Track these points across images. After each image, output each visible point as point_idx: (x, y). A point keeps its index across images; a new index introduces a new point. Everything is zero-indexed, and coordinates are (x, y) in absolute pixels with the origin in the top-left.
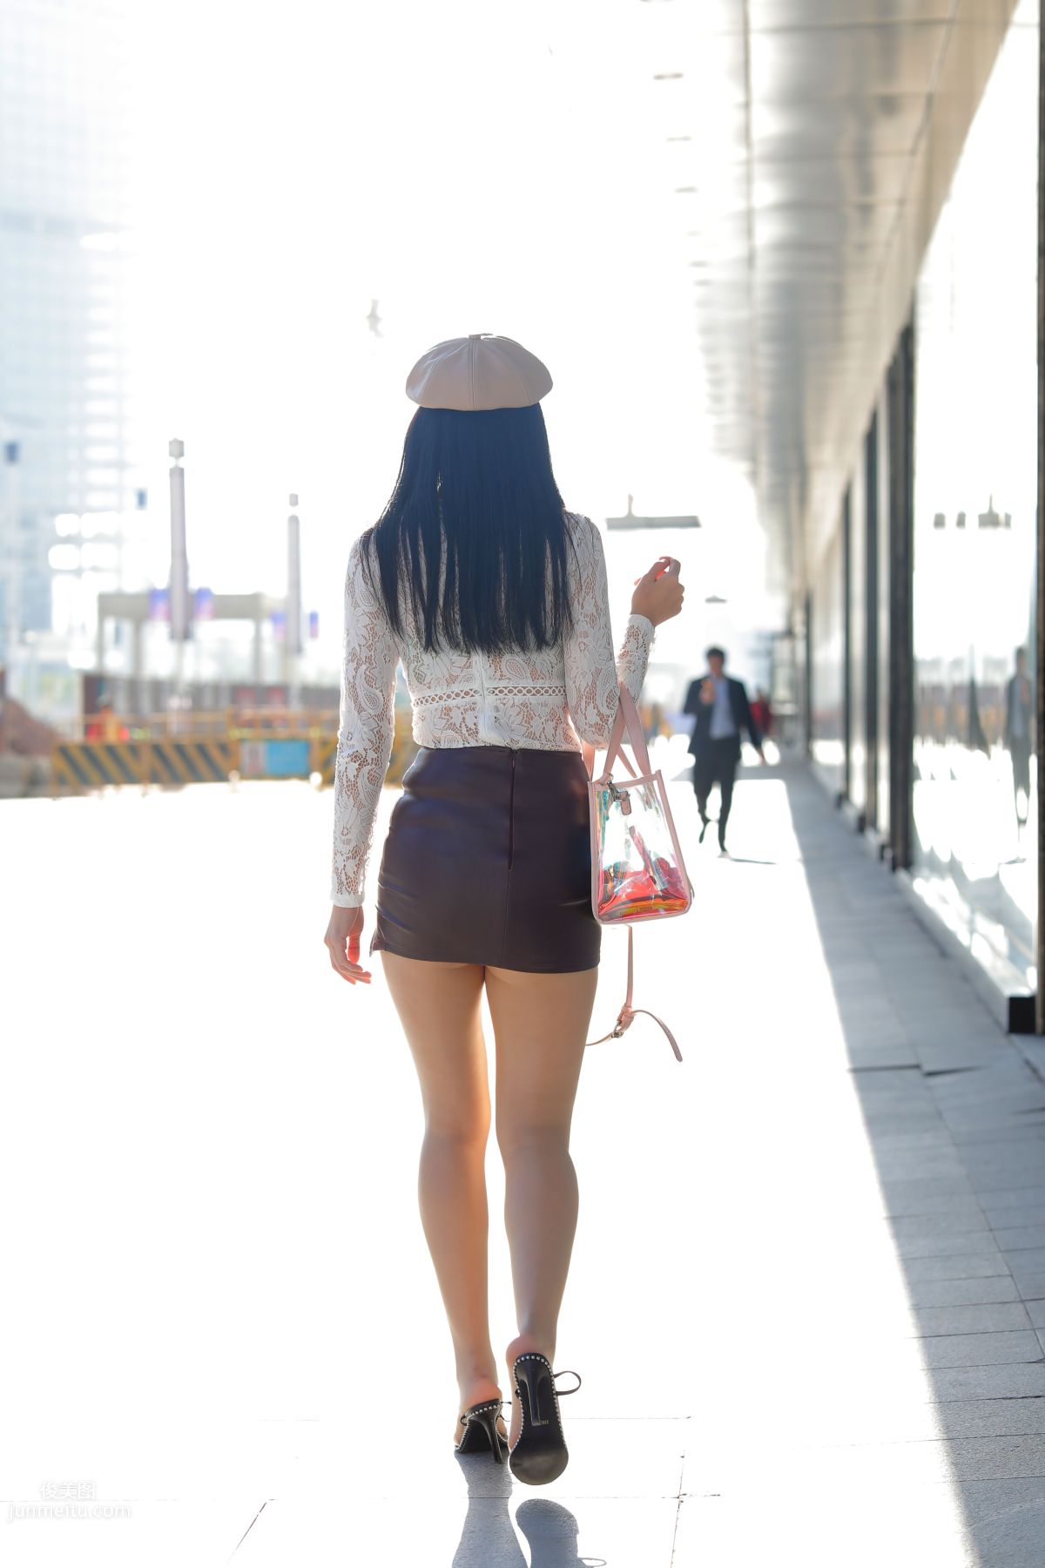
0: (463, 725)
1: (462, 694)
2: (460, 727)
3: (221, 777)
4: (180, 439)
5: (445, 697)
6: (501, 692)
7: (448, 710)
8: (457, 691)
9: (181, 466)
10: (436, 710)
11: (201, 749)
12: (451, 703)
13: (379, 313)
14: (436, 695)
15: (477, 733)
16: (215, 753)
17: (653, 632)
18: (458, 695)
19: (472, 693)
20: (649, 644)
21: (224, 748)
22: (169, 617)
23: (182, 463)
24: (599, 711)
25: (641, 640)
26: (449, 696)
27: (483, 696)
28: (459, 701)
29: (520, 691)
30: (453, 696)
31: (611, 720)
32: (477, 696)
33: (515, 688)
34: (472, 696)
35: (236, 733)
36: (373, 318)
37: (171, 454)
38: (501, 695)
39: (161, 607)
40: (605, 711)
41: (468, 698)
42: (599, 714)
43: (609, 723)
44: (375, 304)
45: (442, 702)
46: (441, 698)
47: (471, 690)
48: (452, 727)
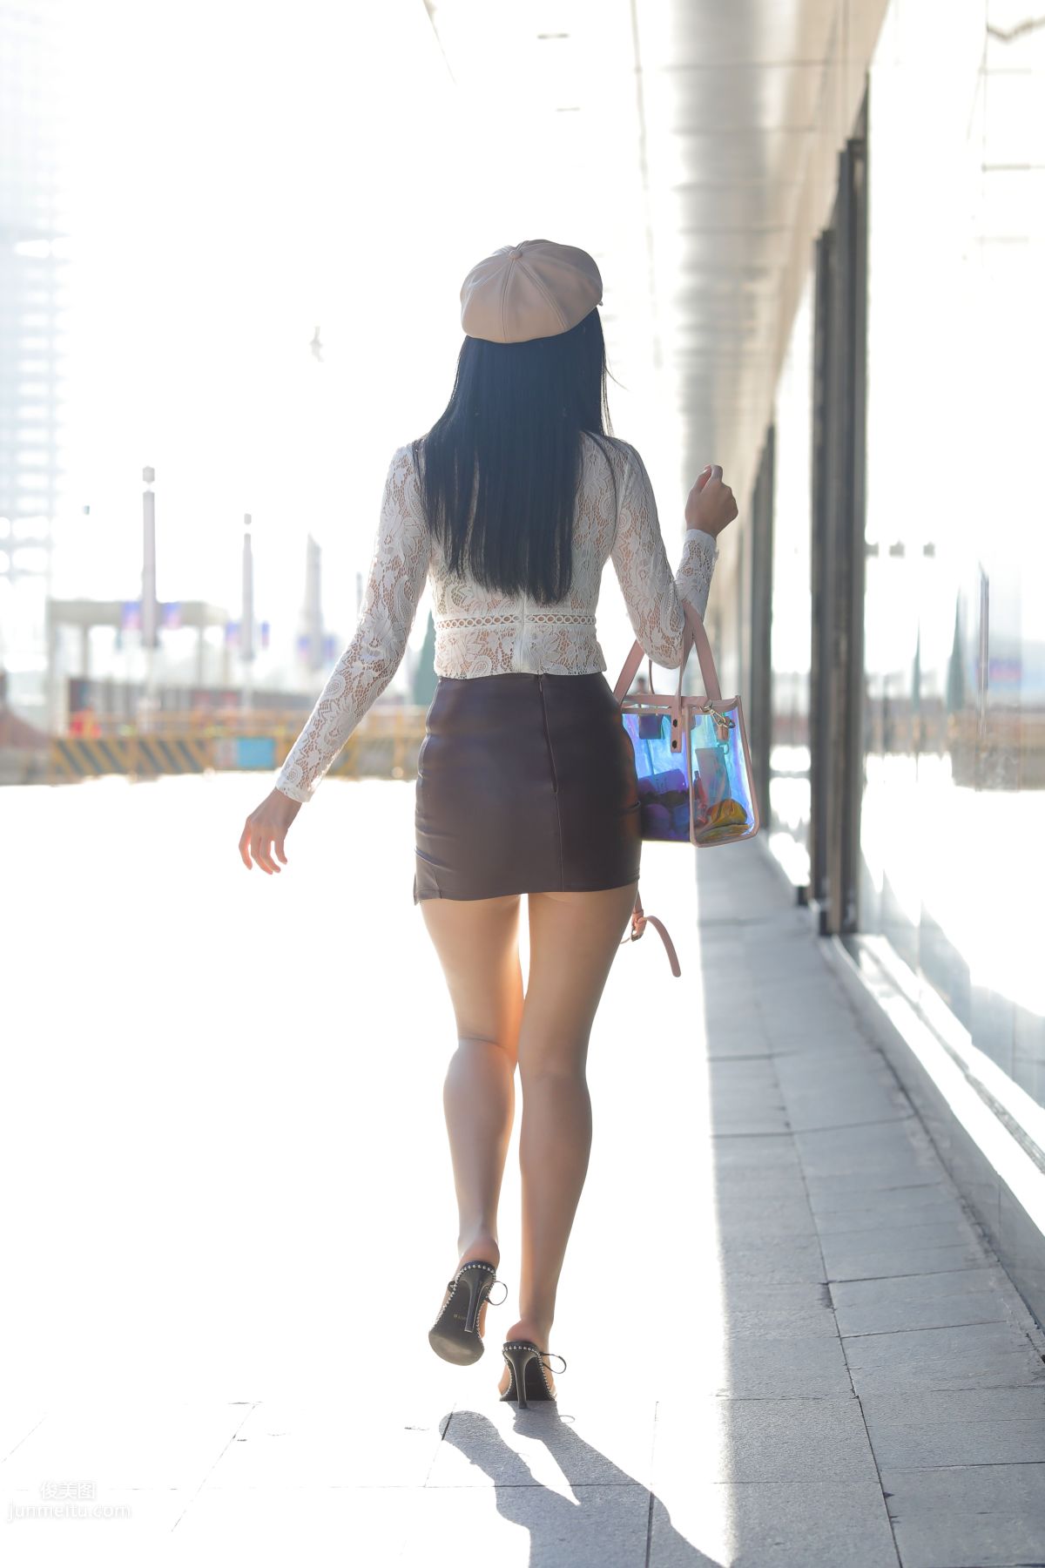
0: (499, 650)
1: (502, 620)
2: (496, 652)
3: (197, 769)
4: (152, 466)
5: (483, 621)
6: (541, 619)
7: (485, 635)
8: (497, 616)
9: (153, 491)
10: (472, 634)
11: (181, 745)
12: (488, 627)
13: (321, 339)
14: (474, 619)
15: (511, 657)
16: (193, 749)
17: (714, 545)
18: (497, 620)
19: (512, 619)
20: (711, 559)
21: (201, 744)
22: (140, 626)
23: (153, 487)
24: (664, 634)
25: (703, 557)
26: (488, 621)
27: (522, 623)
28: (498, 626)
29: (559, 620)
30: (493, 621)
31: (676, 642)
32: (516, 623)
33: (555, 616)
34: (512, 622)
35: (211, 731)
36: (316, 343)
37: (144, 479)
38: (541, 623)
39: (133, 618)
40: (670, 633)
41: (507, 624)
42: (664, 637)
43: (675, 645)
44: (317, 329)
45: (479, 626)
46: (479, 622)
47: (511, 616)
48: (488, 652)
